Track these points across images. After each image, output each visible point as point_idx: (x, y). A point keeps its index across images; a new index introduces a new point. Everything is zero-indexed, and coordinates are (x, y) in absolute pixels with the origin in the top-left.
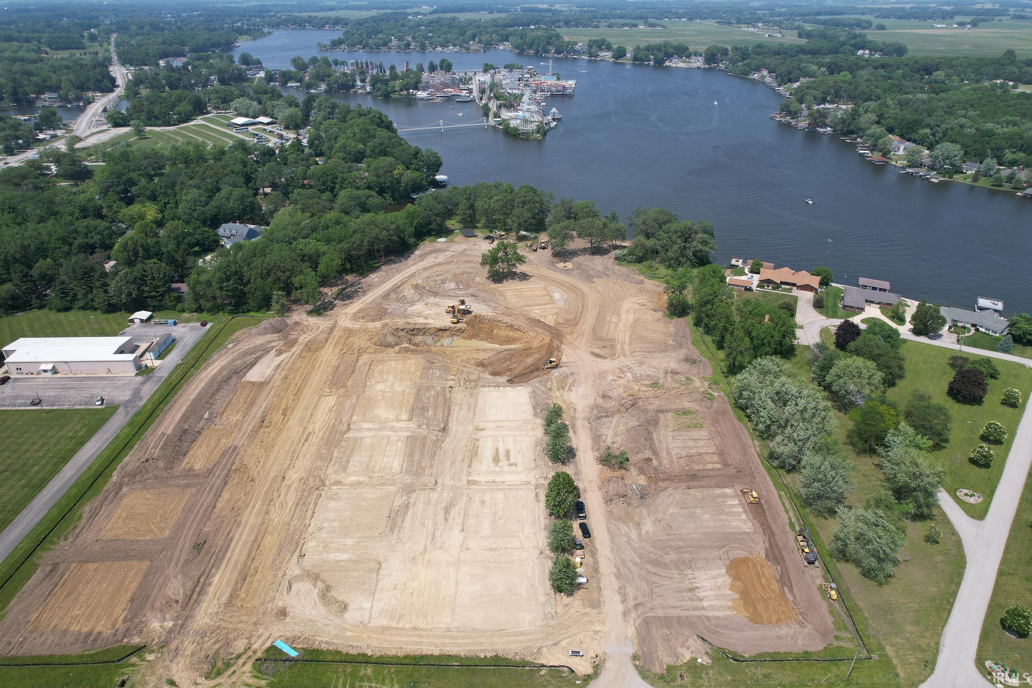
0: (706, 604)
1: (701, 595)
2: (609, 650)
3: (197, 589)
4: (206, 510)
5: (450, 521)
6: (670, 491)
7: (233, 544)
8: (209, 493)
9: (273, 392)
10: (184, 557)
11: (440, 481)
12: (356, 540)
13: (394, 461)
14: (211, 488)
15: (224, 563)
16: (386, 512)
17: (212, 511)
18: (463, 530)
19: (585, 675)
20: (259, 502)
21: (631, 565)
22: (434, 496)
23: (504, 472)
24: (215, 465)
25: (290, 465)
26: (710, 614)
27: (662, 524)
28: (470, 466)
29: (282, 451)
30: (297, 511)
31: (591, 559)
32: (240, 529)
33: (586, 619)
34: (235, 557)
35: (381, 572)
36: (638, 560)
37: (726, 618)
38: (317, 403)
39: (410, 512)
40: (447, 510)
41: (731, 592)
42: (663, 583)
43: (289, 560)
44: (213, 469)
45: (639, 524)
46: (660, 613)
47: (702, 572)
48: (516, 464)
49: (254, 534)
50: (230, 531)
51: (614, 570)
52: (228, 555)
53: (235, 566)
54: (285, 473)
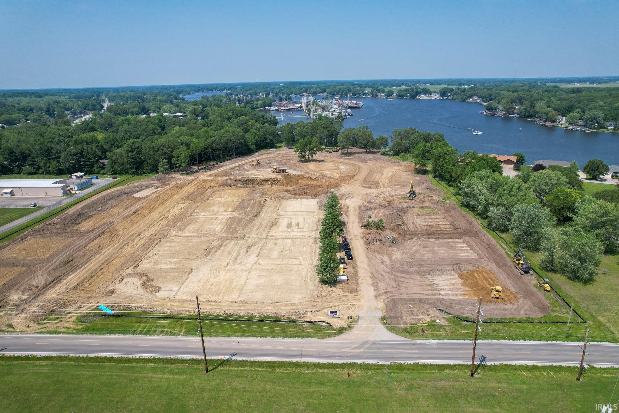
0: (442, 292)
1: (439, 288)
2: (361, 314)
3: (55, 282)
4: (79, 247)
5: (250, 252)
6: (414, 240)
7: (91, 261)
8: (85, 240)
9: (146, 202)
10: (53, 266)
11: (247, 236)
12: (179, 260)
13: (218, 227)
14: (88, 238)
15: (81, 270)
16: (205, 247)
17: (85, 247)
18: (258, 256)
19: (340, 328)
20: (118, 244)
21: (383, 273)
22: (241, 242)
23: (294, 231)
24: (95, 229)
25: (146, 229)
26: (446, 298)
27: (408, 254)
28: (270, 229)
29: (142, 224)
30: (142, 248)
31: (352, 269)
32: (100, 255)
33: (345, 298)
34: (90, 267)
35: (191, 274)
36: (389, 271)
37: (459, 300)
38: (174, 206)
39: (222, 248)
40: (249, 248)
41: (463, 287)
42: (408, 281)
43: (128, 268)
44: (93, 230)
45: (390, 254)
46: (405, 296)
47: (439, 277)
48: (303, 228)
49: (108, 257)
50: (92, 256)
51: (370, 274)
52: (85, 266)
53: (88, 271)
54: (141, 232)
